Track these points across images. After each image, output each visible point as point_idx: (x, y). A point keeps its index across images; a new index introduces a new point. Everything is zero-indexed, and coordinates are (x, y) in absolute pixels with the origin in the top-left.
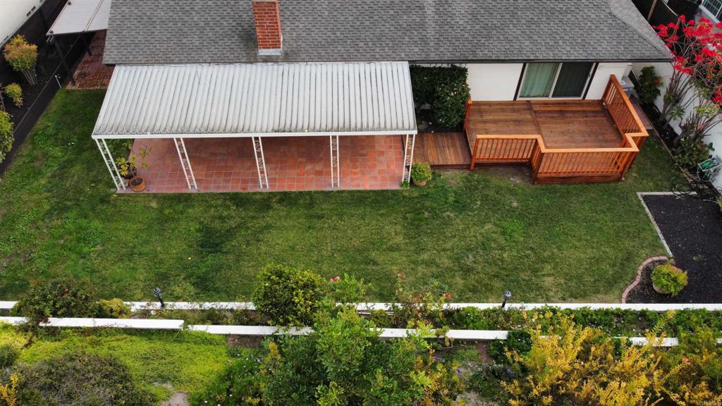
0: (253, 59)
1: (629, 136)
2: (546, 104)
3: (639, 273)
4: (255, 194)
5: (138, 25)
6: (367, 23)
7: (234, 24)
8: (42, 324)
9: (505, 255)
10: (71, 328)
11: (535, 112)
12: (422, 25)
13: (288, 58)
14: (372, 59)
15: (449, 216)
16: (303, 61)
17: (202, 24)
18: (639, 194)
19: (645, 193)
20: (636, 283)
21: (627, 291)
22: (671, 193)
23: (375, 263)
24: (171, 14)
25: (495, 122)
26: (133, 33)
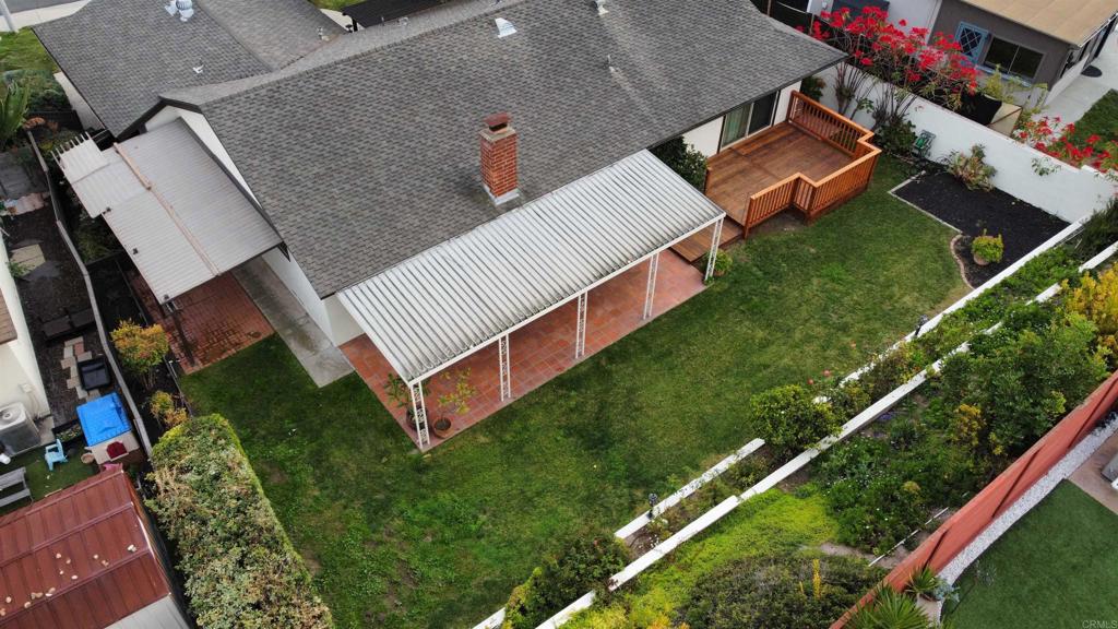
0: (493, 214)
1: (862, 140)
2: (746, 144)
3: (955, 257)
4: (576, 367)
5: (326, 230)
6: (579, 124)
7: (441, 182)
8: (612, 588)
9: (855, 298)
10: (644, 571)
11: (746, 156)
12: (631, 105)
13: (530, 194)
14: (612, 160)
15: (775, 290)
16: (548, 191)
17: (404, 197)
18: (890, 192)
19: (894, 190)
20: (962, 267)
21: (963, 276)
22: (909, 181)
23: (766, 367)
24: (357, 200)
25: (724, 181)
26: (328, 243)
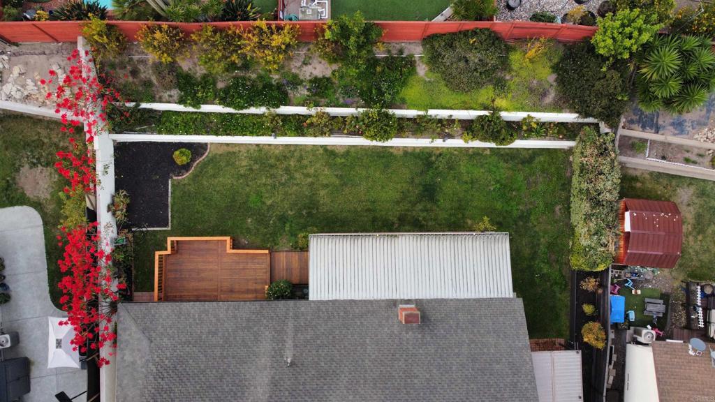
0: (419, 303)
1: (169, 251)
3: (193, 168)
5: (506, 330)
6: (337, 332)
7: (436, 331)
9: (264, 180)
12: (297, 330)
13: (393, 303)
14: (334, 302)
15: (291, 210)
16: (383, 301)
17: (459, 331)
18: (169, 229)
19: (166, 229)
20: (198, 161)
22: (149, 229)
23: (336, 176)
24: (484, 340)
